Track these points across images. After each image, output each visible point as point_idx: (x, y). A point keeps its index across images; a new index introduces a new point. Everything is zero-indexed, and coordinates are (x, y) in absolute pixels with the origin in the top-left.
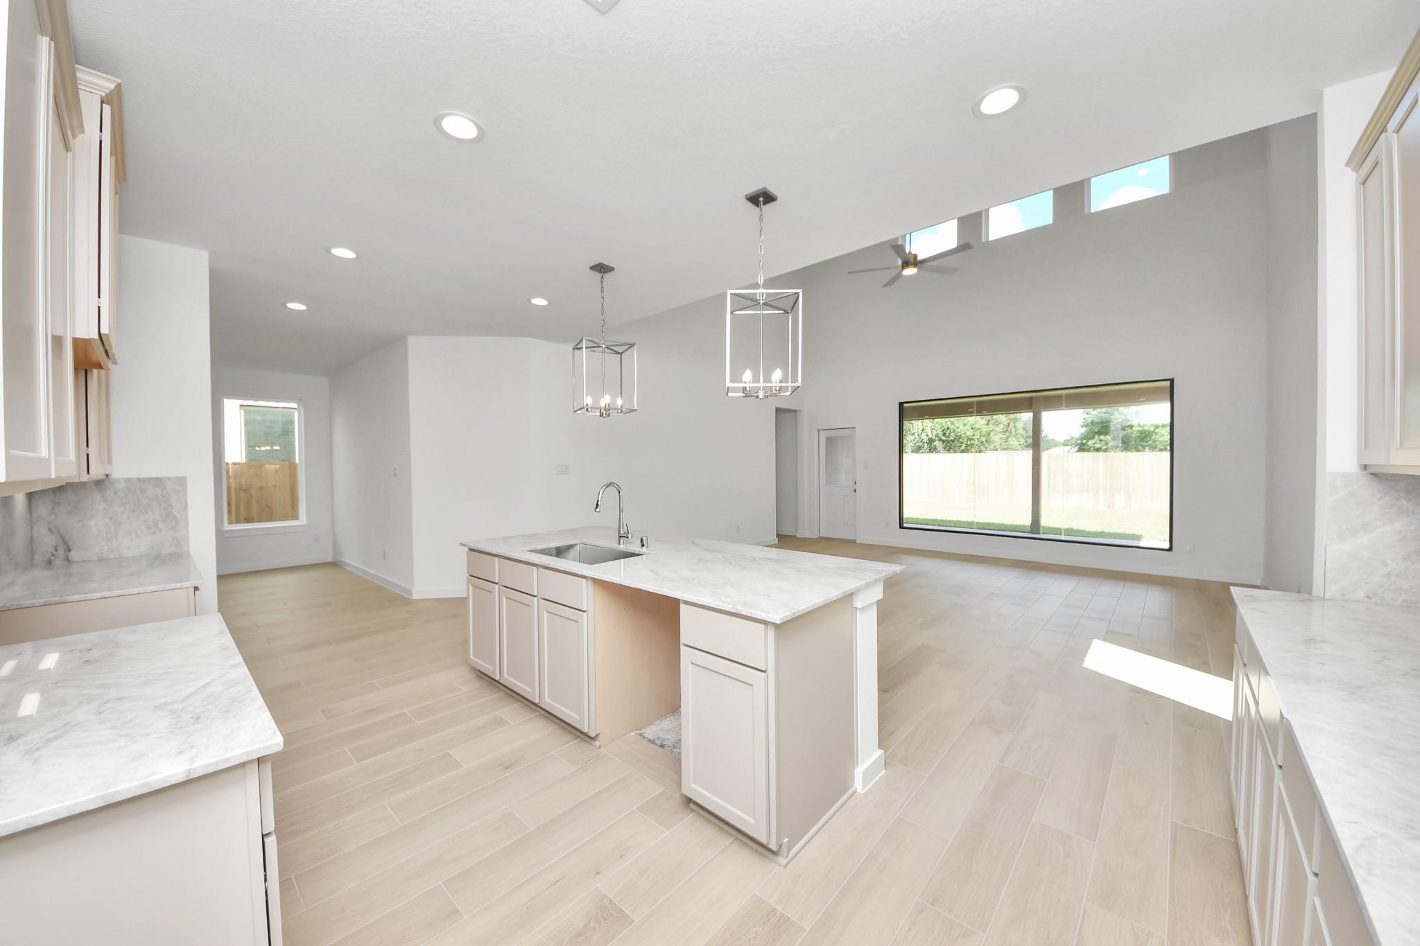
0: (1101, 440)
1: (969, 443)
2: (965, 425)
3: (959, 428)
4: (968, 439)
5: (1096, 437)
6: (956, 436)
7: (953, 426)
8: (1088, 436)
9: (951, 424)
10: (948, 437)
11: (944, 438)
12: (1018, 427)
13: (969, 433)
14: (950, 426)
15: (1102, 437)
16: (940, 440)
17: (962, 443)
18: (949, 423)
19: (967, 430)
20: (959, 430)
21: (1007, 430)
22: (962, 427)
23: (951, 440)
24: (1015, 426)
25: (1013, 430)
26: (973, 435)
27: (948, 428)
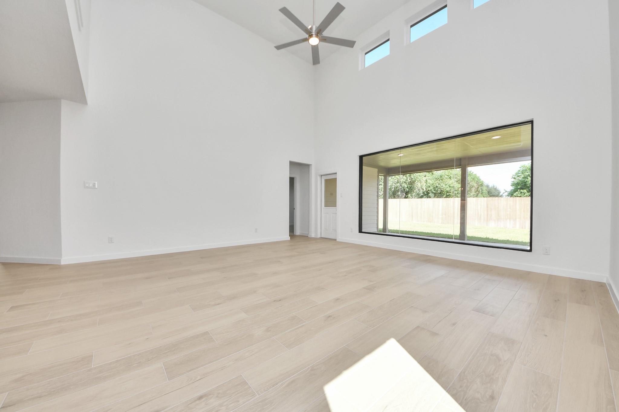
0: (521, 193)
1: (448, 194)
2: (446, 185)
3: (442, 186)
4: (447, 192)
5: (519, 190)
6: (441, 191)
7: (439, 186)
8: (515, 191)
9: (439, 185)
10: (437, 191)
11: (434, 192)
12: (483, 189)
13: (448, 189)
14: (438, 186)
15: (522, 191)
16: (433, 193)
17: (444, 194)
18: (437, 184)
19: (447, 188)
20: (443, 187)
21: (477, 191)
22: (444, 185)
23: (439, 193)
24: (482, 189)
25: (481, 191)
26: (450, 190)
27: (437, 187)
